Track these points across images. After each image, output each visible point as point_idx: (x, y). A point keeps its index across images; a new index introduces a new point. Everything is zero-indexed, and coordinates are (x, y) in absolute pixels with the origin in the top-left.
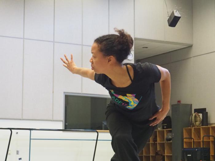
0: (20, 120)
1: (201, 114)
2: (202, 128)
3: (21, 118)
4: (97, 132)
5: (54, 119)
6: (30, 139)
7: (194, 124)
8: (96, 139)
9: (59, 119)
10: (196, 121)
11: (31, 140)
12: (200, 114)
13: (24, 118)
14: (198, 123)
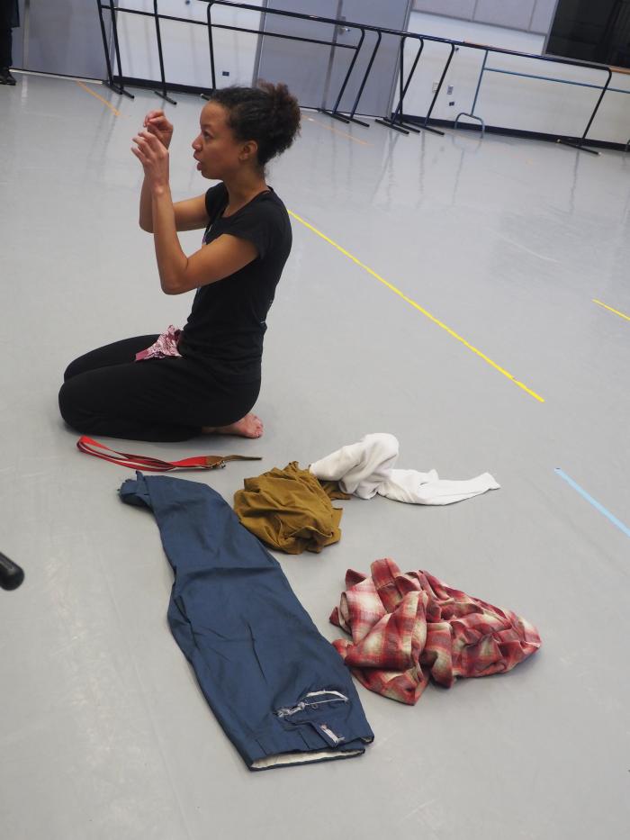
0: (469, 21)
3: (471, 18)
4: (610, 72)
5: (532, 30)
6: (483, 69)
8: (603, 85)
9: (540, 30)
11: (485, 71)
13: (476, 19)
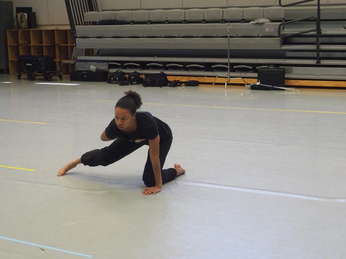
1: (26, 14)
2: (32, 31)
7: (21, 25)
10: (22, 22)
12: (24, 14)
14: (24, 25)
